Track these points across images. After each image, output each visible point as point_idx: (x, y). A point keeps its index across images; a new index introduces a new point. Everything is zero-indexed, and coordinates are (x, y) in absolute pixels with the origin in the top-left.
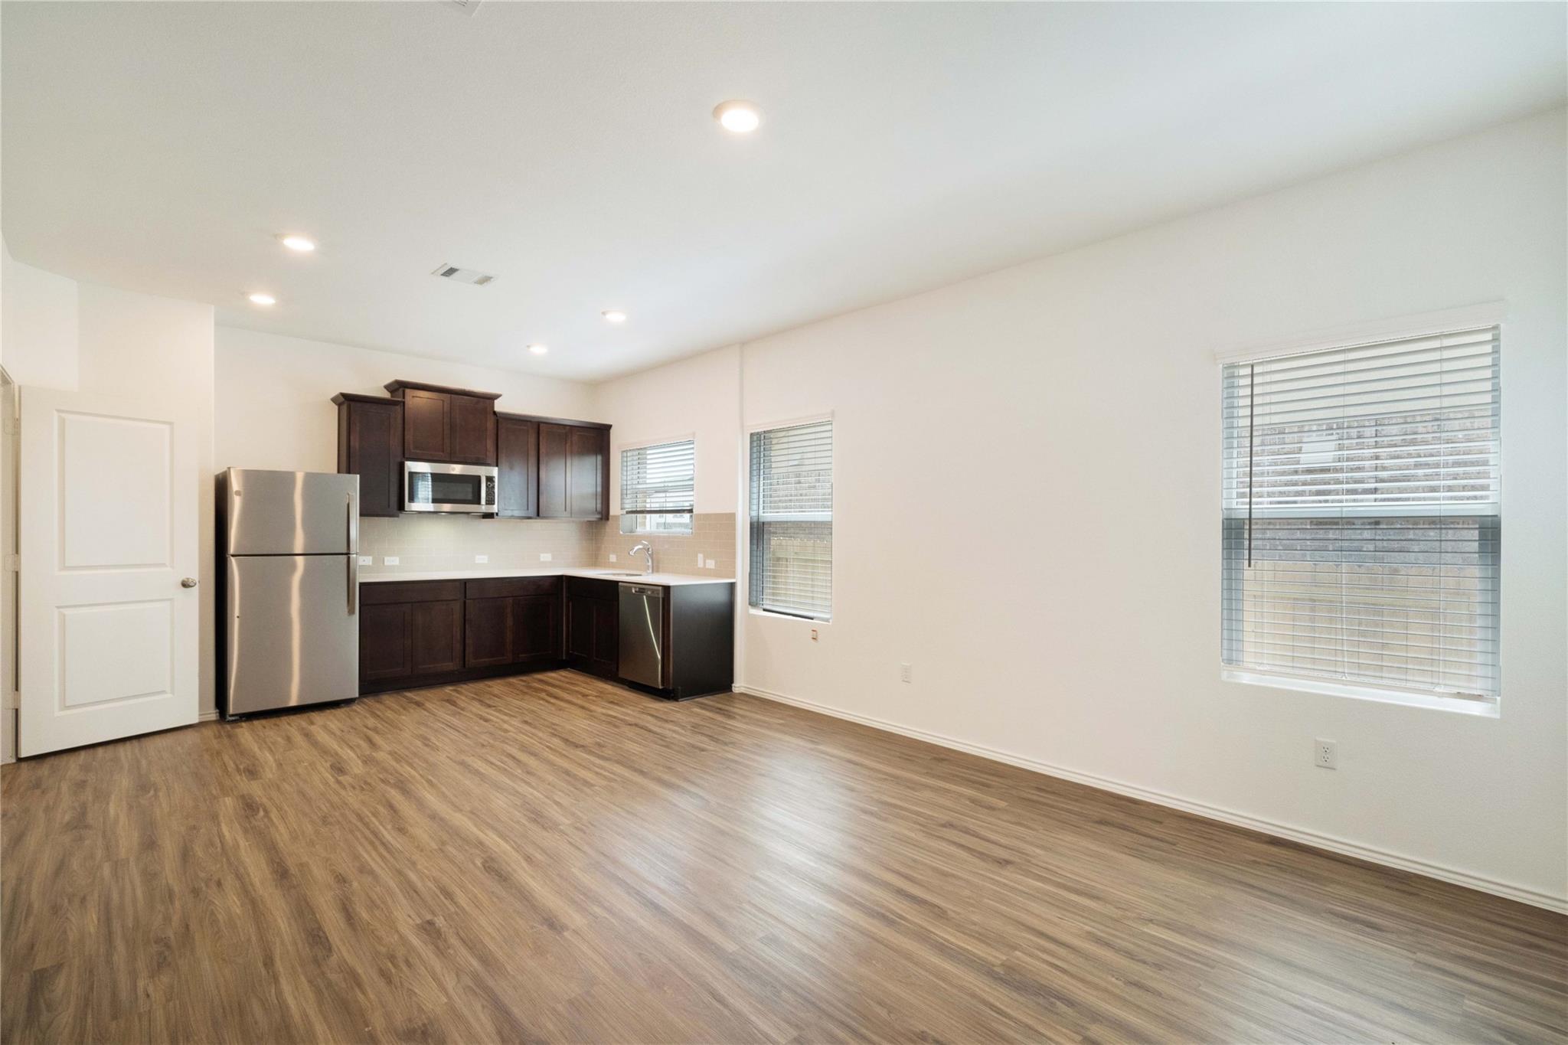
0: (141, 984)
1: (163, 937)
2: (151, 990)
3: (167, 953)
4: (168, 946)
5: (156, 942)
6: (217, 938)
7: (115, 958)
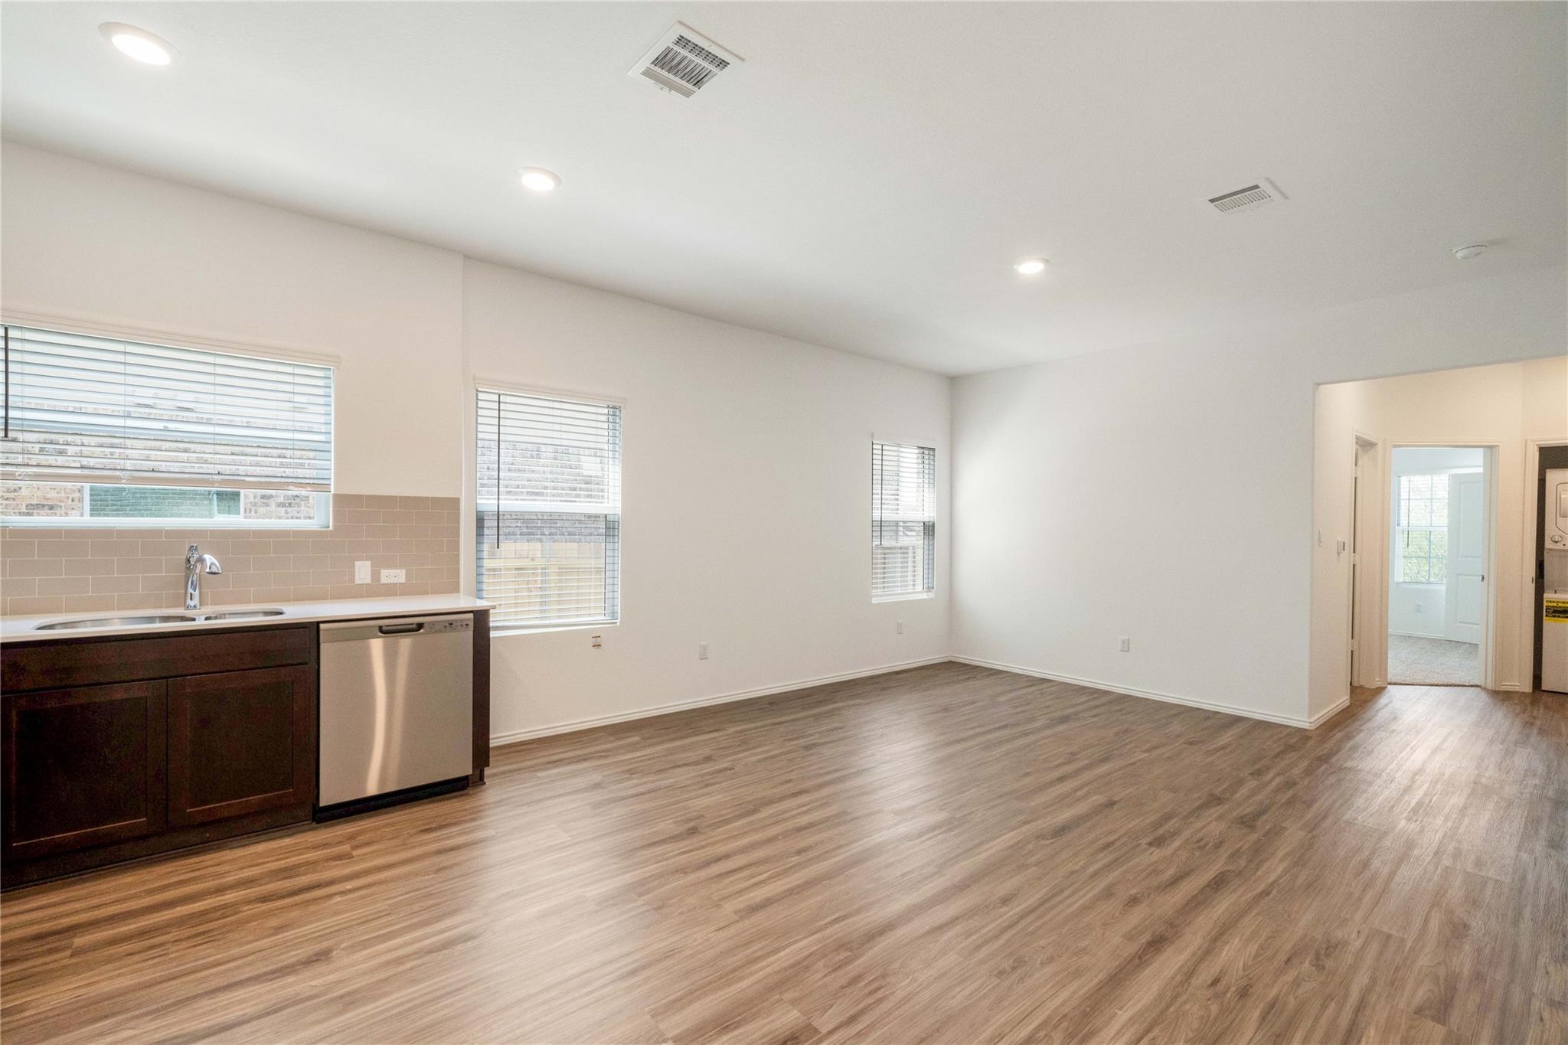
0: (1358, 944)
1: (1314, 968)
2: (1354, 935)
3: (1323, 952)
4: (1317, 957)
5: (1324, 968)
6: (1276, 934)
7: (1366, 981)
